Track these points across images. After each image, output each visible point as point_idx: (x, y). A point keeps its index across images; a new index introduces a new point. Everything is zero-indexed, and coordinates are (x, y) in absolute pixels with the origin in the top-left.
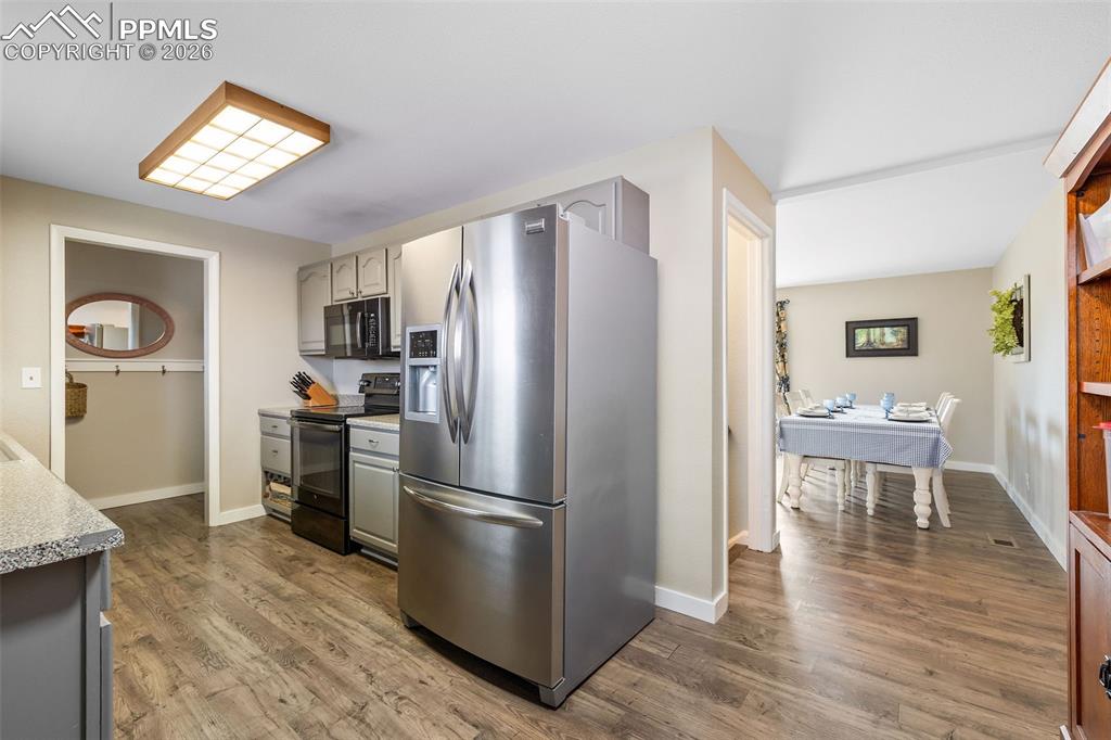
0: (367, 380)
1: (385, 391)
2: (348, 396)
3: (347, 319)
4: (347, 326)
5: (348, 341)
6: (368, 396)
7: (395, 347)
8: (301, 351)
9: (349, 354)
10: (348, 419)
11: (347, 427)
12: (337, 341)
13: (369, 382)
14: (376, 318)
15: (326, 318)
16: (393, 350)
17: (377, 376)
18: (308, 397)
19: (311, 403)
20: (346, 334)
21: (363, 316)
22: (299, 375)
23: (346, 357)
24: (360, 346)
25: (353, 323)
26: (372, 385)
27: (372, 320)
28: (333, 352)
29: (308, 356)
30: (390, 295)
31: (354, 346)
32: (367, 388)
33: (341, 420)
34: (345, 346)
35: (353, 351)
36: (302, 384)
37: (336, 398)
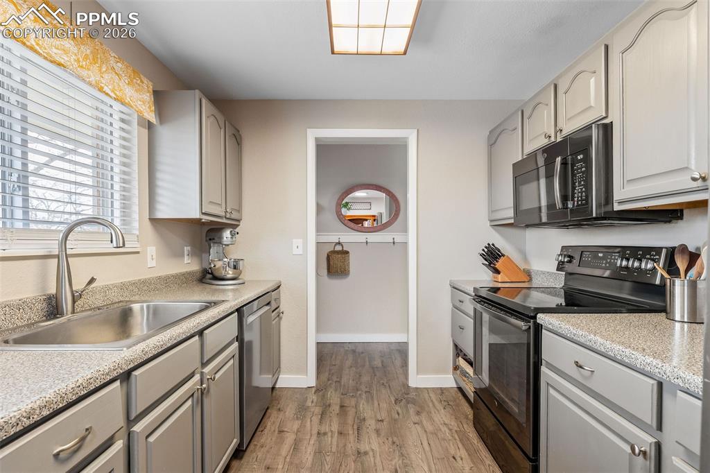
0: (568, 256)
1: (597, 272)
2: (543, 273)
3: (542, 171)
4: (543, 182)
5: (544, 203)
6: (569, 275)
7: (620, 203)
8: (491, 221)
9: (544, 219)
10: (539, 315)
11: (538, 328)
12: (528, 204)
13: (571, 257)
14: (587, 160)
15: (515, 178)
16: (617, 207)
17: (583, 250)
18: (497, 271)
19: (500, 278)
20: (540, 194)
21: (564, 163)
22: (488, 247)
23: (540, 225)
24: (559, 205)
25: (549, 176)
26: (576, 261)
27: (579, 165)
28: (524, 220)
29: (499, 225)
30: (614, 117)
31: (551, 206)
32: (567, 266)
33: (529, 316)
34: (540, 208)
35: (549, 216)
36: (492, 256)
37: (528, 274)
